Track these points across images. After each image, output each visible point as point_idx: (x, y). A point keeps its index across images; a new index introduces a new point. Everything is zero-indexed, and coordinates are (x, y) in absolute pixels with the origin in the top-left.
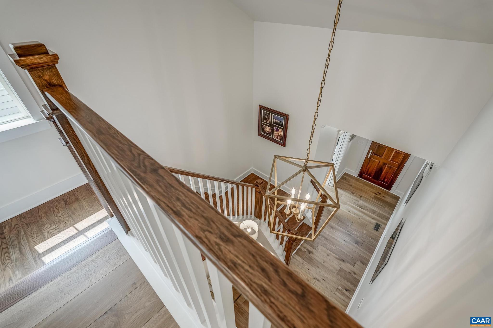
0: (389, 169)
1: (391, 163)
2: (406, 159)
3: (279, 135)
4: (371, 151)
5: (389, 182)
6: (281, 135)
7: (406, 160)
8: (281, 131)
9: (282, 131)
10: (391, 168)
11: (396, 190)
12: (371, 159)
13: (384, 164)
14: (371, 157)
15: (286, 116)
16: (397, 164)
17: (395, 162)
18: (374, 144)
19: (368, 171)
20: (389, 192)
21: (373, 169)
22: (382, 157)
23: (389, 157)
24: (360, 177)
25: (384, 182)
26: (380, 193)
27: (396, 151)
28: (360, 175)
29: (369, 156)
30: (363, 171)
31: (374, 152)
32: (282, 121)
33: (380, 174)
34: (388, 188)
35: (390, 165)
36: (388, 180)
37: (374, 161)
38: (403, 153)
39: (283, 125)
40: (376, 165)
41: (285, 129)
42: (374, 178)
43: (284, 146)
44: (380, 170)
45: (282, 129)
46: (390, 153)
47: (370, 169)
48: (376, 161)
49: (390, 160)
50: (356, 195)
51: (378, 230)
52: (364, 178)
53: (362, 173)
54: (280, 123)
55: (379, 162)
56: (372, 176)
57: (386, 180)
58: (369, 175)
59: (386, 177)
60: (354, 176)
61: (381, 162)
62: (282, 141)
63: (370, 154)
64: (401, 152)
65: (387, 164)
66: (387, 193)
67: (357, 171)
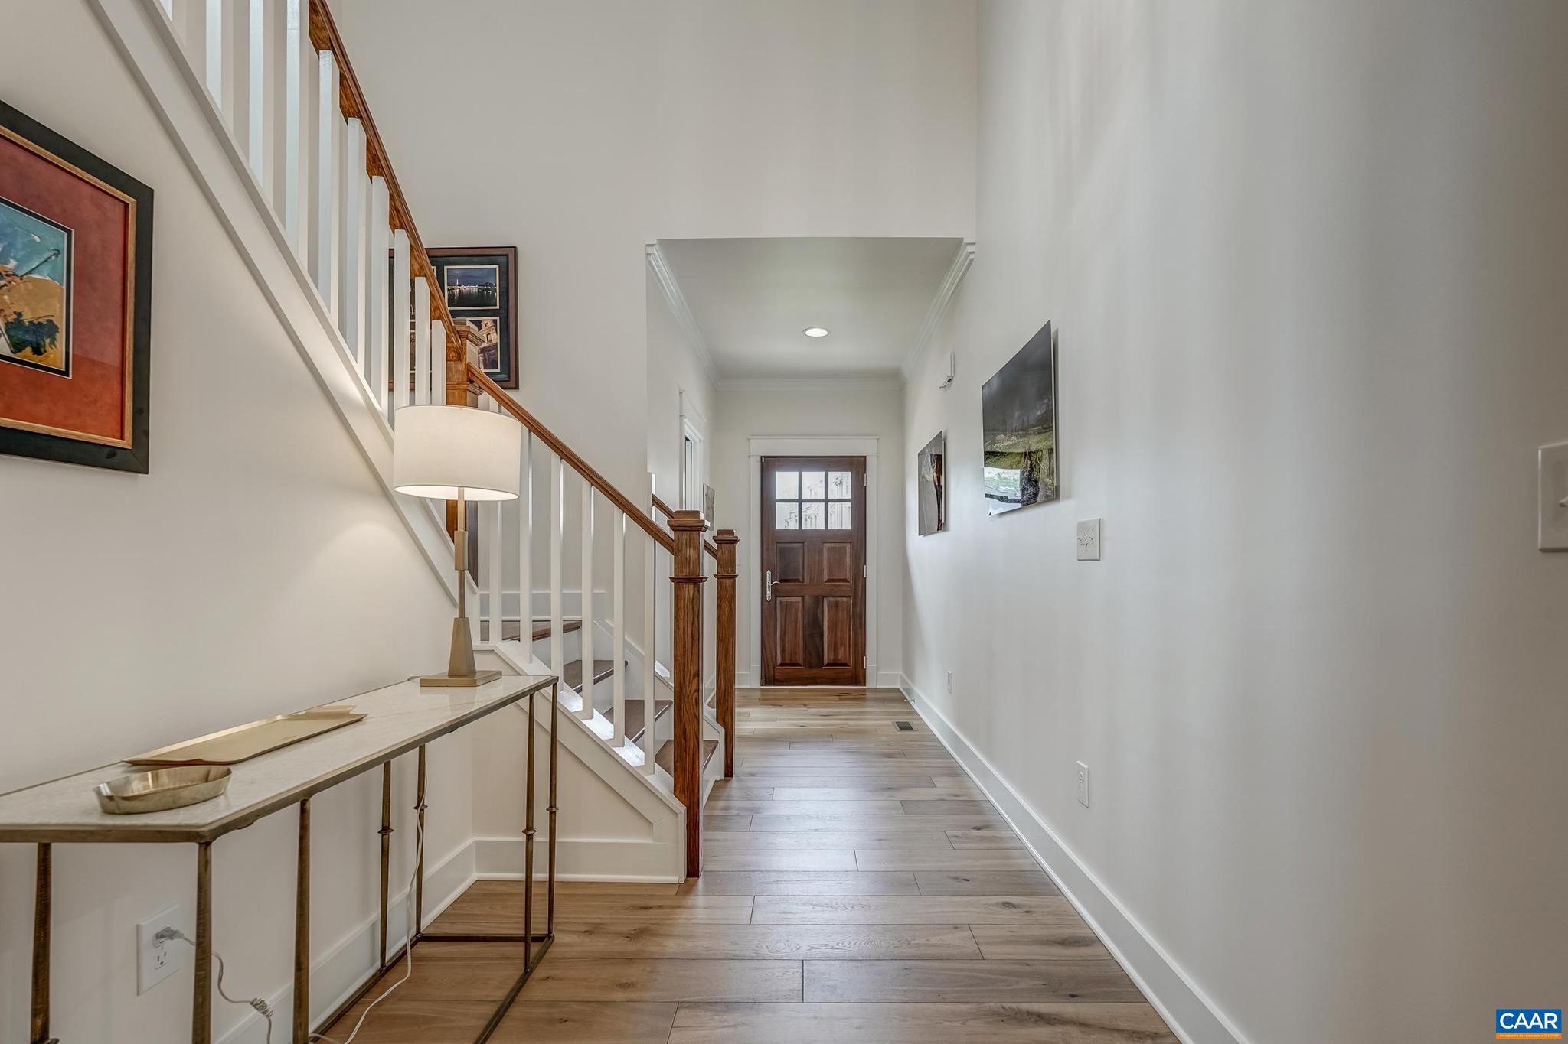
0: (834, 610)
1: (832, 590)
2: (860, 558)
3: (485, 344)
4: (769, 573)
5: (851, 655)
6: (494, 342)
7: (863, 562)
8: (490, 324)
9: (495, 321)
10: (836, 605)
11: (880, 672)
12: (778, 602)
13: (818, 601)
14: (775, 590)
15: (507, 255)
16: (848, 584)
17: (839, 580)
18: (768, 549)
19: (783, 651)
20: (864, 690)
21: (796, 633)
22: (803, 579)
23: (821, 572)
24: (770, 685)
25: (839, 662)
26: (848, 692)
27: (829, 548)
28: (767, 677)
29: (769, 593)
30: (769, 656)
31: (778, 575)
32: (491, 281)
33: (817, 640)
34: (857, 677)
35: (832, 599)
36: (845, 650)
37: (787, 607)
38: (848, 547)
39: (497, 294)
40: (800, 615)
41: (507, 310)
42: (811, 667)
43: (515, 386)
44: (815, 625)
45: (494, 313)
46: (817, 558)
47: (786, 640)
48: (792, 602)
49: (828, 581)
50: (789, 706)
51: (912, 729)
52: (783, 681)
53: (771, 667)
54: (480, 294)
55: (803, 600)
56: (801, 661)
57: (841, 654)
58: (793, 662)
59: (839, 642)
60: (749, 687)
61: (807, 599)
62: (498, 370)
63: (769, 583)
64: (842, 545)
65: (823, 597)
66: (860, 698)
67: (752, 666)
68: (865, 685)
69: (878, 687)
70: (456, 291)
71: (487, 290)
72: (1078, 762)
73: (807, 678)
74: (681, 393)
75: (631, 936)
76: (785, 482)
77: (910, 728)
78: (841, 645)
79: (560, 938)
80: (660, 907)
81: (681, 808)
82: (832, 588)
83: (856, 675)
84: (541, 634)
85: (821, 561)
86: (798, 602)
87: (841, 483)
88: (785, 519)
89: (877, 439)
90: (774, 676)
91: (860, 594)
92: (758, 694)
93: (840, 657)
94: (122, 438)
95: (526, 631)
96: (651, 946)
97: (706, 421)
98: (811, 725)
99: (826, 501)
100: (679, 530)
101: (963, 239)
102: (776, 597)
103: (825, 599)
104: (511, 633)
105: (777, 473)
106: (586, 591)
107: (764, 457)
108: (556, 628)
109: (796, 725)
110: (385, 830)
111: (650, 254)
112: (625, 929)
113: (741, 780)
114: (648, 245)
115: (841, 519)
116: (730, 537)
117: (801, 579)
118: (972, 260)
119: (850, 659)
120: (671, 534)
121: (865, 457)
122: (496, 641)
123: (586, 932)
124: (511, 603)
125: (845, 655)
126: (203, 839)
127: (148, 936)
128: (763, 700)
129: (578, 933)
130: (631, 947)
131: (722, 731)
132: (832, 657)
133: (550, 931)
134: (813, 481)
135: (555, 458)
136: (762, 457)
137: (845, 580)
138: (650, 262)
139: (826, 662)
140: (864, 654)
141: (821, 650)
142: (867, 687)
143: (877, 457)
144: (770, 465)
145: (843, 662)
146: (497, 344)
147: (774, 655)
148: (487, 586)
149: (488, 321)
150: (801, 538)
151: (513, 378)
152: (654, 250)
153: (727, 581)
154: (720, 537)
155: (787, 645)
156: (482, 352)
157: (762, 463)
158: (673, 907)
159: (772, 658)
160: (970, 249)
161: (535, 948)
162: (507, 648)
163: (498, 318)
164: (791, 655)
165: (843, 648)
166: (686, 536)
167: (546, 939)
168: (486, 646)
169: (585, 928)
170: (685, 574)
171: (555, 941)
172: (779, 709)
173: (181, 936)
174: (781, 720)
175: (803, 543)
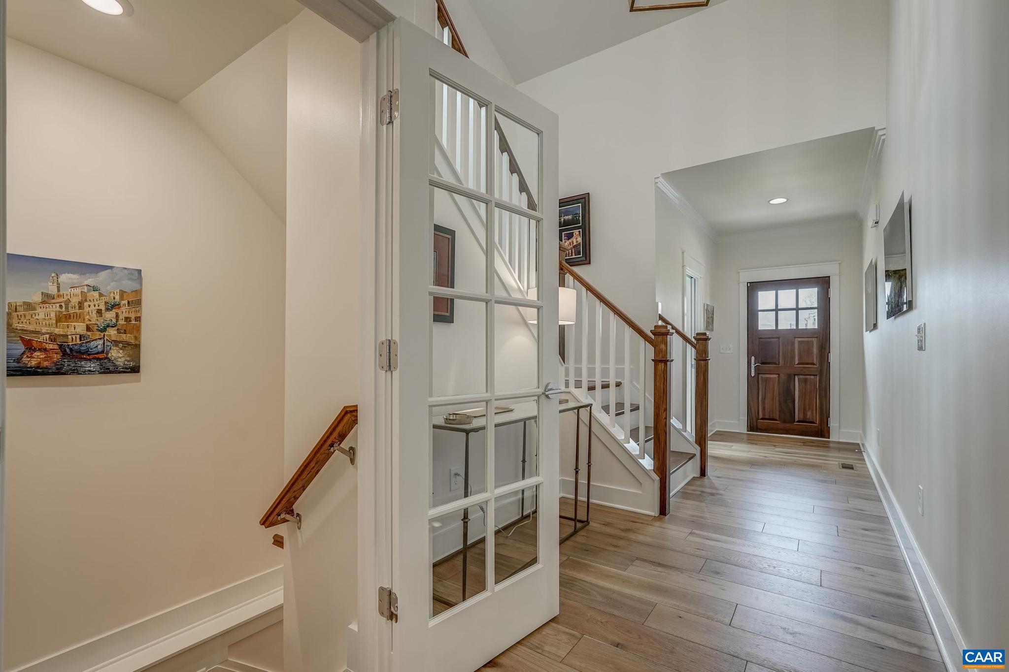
0: (803, 384)
1: (802, 370)
2: (825, 349)
3: (575, 244)
4: (753, 358)
5: (818, 416)
6: (579, 242)
7: (827, 351)
8: (577, 233)
9: (580, 232)
10: (806, 381)
11: (842, 430)
12: (760, 377)
13: (790, 378)
14: (758, 371)
15: (585, 198)
16: (815, 366)
17: (808, 364)
18: (752, 342)
19: (764, 409)
20: (829, 442)
21: (773, 399)
22: (779, 363)
23: (793, 358)
24: (753, 431)
25: (807, 420)
26: (812, 441)
27: (799, 341)
28: (752, 425)
29: (753, 370)
30: (753, 412)
31: (760, 360)
32: (578, 212)
33: (790, 405)
34: (822, 431)
35: (801, 377)
36: (812, 413)
37: (767, 380)
38: (815, 340)
39: (581, 218)
40: (776, 387)
41: (585, 225)
42: (785, 422)
43: (588, 262)
44: (788, 394)
45: (579, 228)
46: (789, 348)
47: (766, 403)
48: (770, 378)
49: (798, 364)
50: (763, 445)
51: (853, 469)
52: (763, 430)
53: (754, 420)
54: (573, 219)
55: (779, 377)
56: (778, 418)
57: (809, 414)
58: (771, 418)
59: (807, 407)
60: (738, 431)
61: (782, 375)
62: (581, 256)
63: (753, 366)
64: (810, 339)
65: (795, 375)
66: (826, 446)
67: (741, 418)
68: (829, 438)
69: (840, 441)
70: (562, 220)
71: (576, 217)
72: (920, 486)
73: (782, 430)
74: (683, 253)
75: (623, 530)
76: (765, 299)
77: (852, 468)
78: (809, 409)
79: (591, 524)
80: (642, 523)
81: (657, 478)
82: (802, 369)
83: (821, 430)
84: (591, 388)
85: (793, 351)
86: (775, 378)
87: (809, 296)
88: (765, 323)
89: (839, 263)
90: (757, 425)
91: (825, 374)
92: (745, 437)
93: (808, 417)
94: (447, 312)
95: (585, 385)
96: (632, 536)
97: (705, 265)
98: (772, 457)
99: (797, 309)
100: (657, 335)
101: (874, 127)
102: (759, 374)
103: (796, 376)
104: (578, 385)
105: (759, 293)
106: (627, 366)
107: (749, 283)
108: (598, 386)
109: (760, 456)
110: (524, 461)
111: (657, 183)
112: (622, 527)
113: (710, 479)
114: (656, 178)
115: (810, 321)
116: (704, 337)
117: (777, 363)
118: (884, 140)
119: (816, 418)
120: (653, 337)
121: (829, 277)
122: (572, 388)
123: (604, 524)
124: (578, 372)
125: (813, 415)
126: (467, 432)
127: (453, 473)
128: (748, 440)
129: (601, 524)
130: (623, 534)
131: (699, 448)
132: (802, 416)
133: (588, 519)
134: (787, 297)
135: (598, 302)
136: (748, 283)
137: (813, 364)
138: (658, 187)
139: (797, 419)
140: (828, 416)
141: (793, 410)
142: (831, 439)
143: (839, 276)
144: (753, 288)
145: (811, 420)
146: (580, 243)
147: (757, 412)
148: (568, 364)
149: (576, 232)
150: (776, 335)
151: (588, 259)
152: (661, 179)
153: (702, 362)
154: (698, 337)
155: (766, 405)
156: (574, 248)
157: (748, 287)
158: (648, 524)
159: (755, 414)
160: (880, 133)
161: (579, 525)
162: (577, 392)
163: (581, 230)
164: (770, 413)
165: (810, 411)
166: (660, 338)
167: (586, 523)
168: (567, 390)
169: (604, 523)
170: (660, 358)
171: (590, 524)
172: (754, 446)
173: (461, 476)
174: (752, 452)
175: (779, 338)
